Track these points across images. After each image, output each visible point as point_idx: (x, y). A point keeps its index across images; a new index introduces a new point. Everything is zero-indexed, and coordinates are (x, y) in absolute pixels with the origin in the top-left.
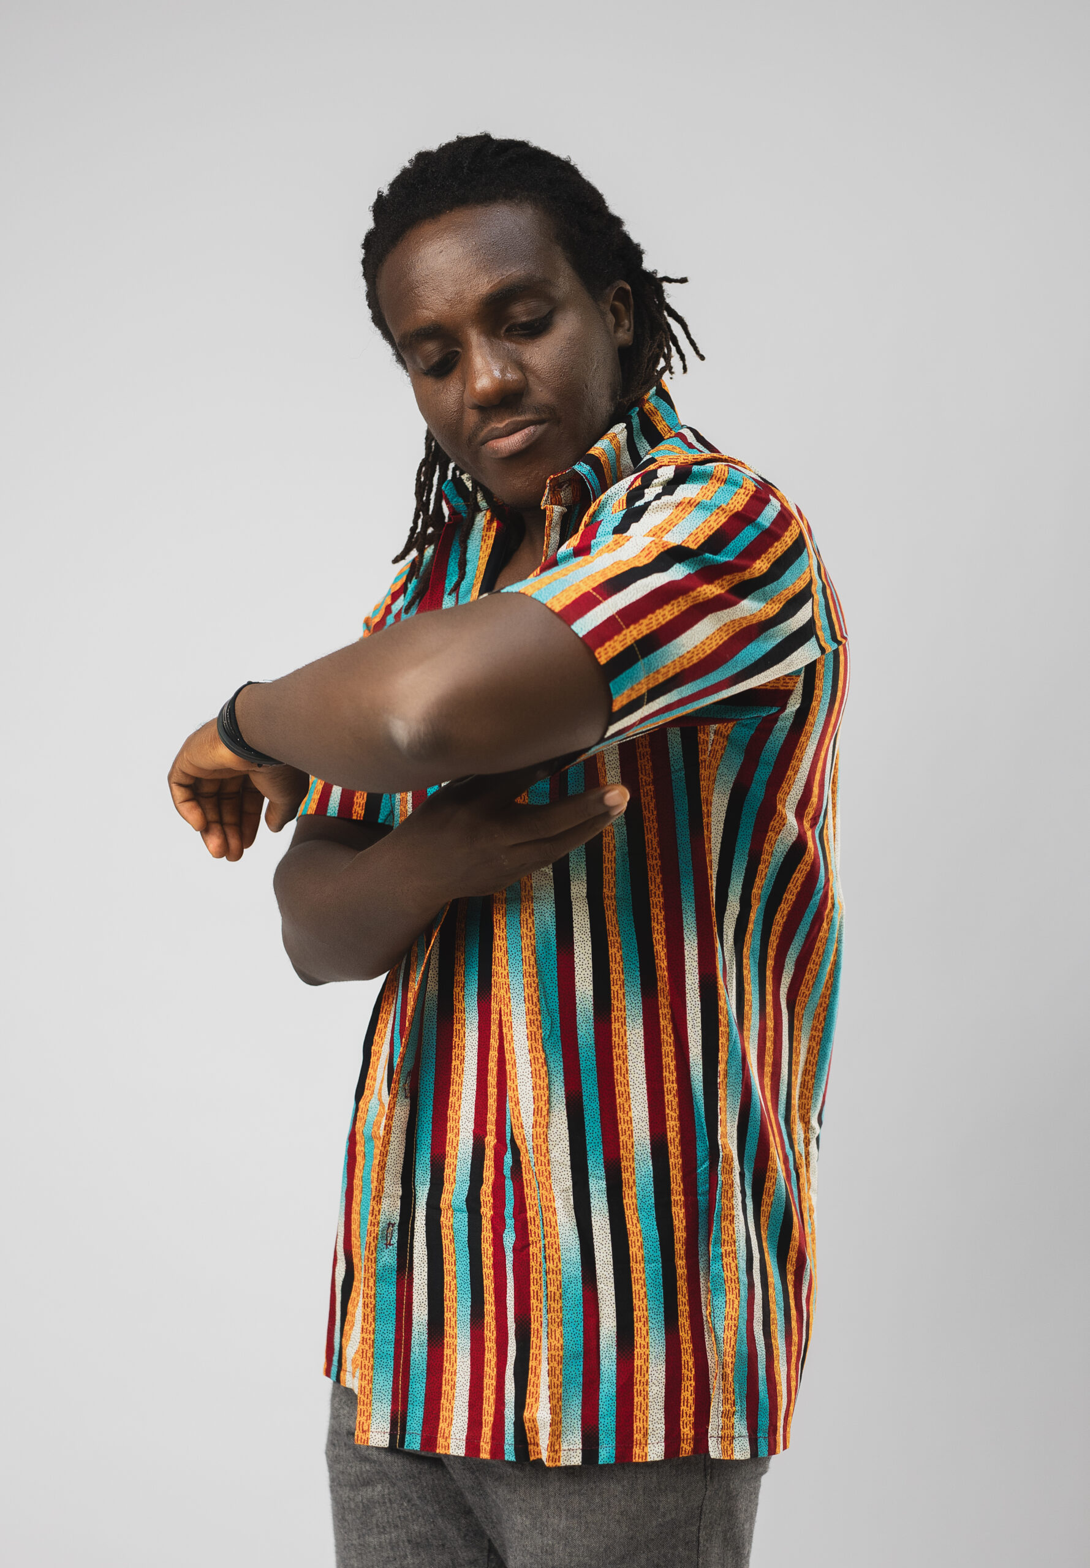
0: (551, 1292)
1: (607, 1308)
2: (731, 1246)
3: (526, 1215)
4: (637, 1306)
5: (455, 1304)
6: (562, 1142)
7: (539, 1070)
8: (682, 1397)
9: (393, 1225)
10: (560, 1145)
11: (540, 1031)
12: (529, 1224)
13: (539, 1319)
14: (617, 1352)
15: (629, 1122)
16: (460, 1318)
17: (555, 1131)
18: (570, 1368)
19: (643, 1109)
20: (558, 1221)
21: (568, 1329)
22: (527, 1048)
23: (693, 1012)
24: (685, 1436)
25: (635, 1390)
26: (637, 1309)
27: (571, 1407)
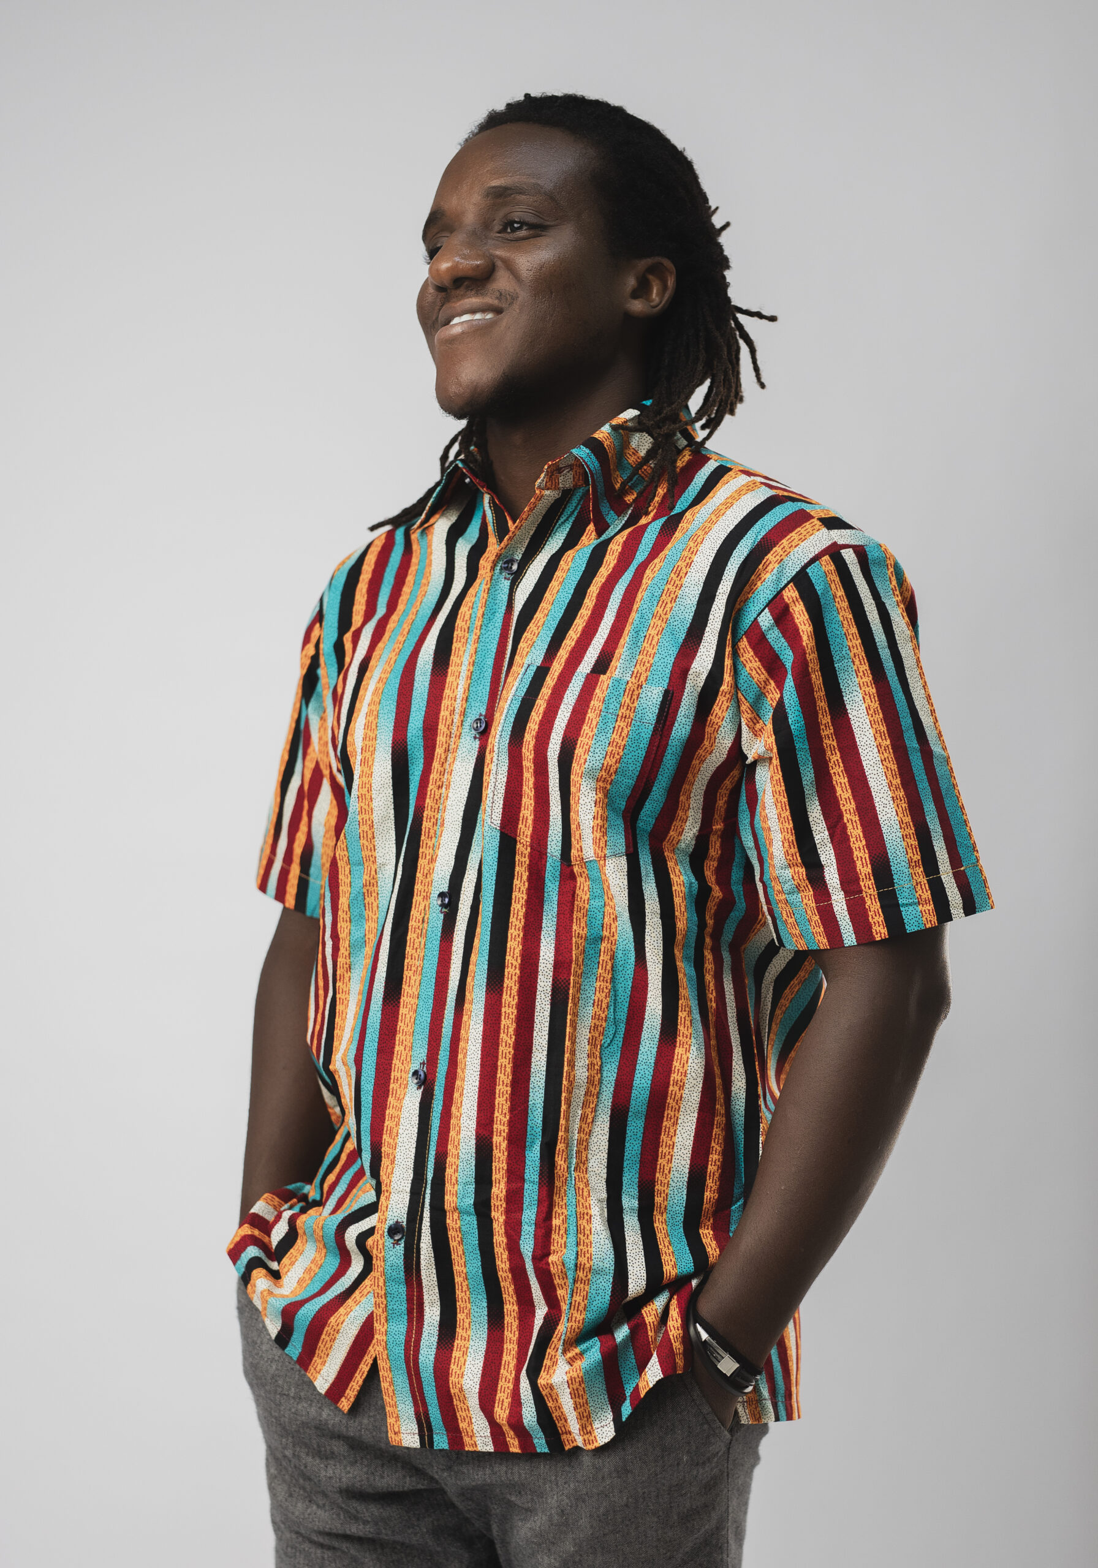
3: (551, 1223)
5: (468, 1305)
6: (600, 1153)
10: (598, 1156)
11: (601, 1037)
12: (553, 1232)
15: (671, 1147)
16: (475, 1319)
17: (595, 1140)
19: (688, 1137)
20: (593, 1230)
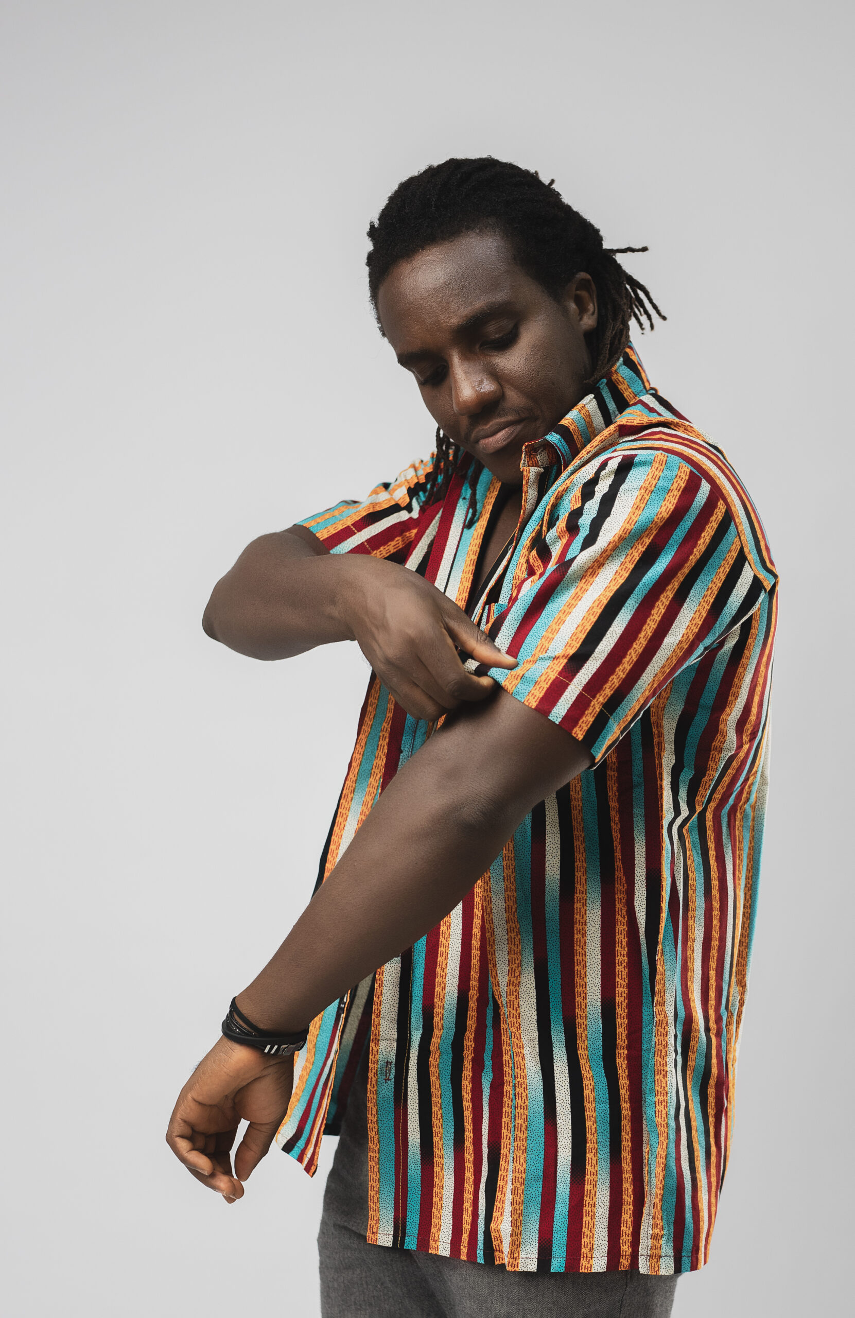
0: (518, 1124)
1: (564, 1140)
2: (664, 1096)
3: (501, 1058)
4: (589, 1139)
5: (441, 1131)
6: (530, 999)
7: (514, 938)
8: (622, 1219)
9: (391, 1063)
11: (516, 905)
12: (503, 1066)
13: (508, 1146)
14: (571, 1178)
15: (584, 986)
16: (445, 1142)
18: (531, 1189)
19: (596, 976)
20: (526, 1065)
21: (531, 1156)
22: (504, 919)
23: (640, 899)
24: (624, 1253)
25: (584, 1211)
26: (590, 1142)
27: (530, 1222)
